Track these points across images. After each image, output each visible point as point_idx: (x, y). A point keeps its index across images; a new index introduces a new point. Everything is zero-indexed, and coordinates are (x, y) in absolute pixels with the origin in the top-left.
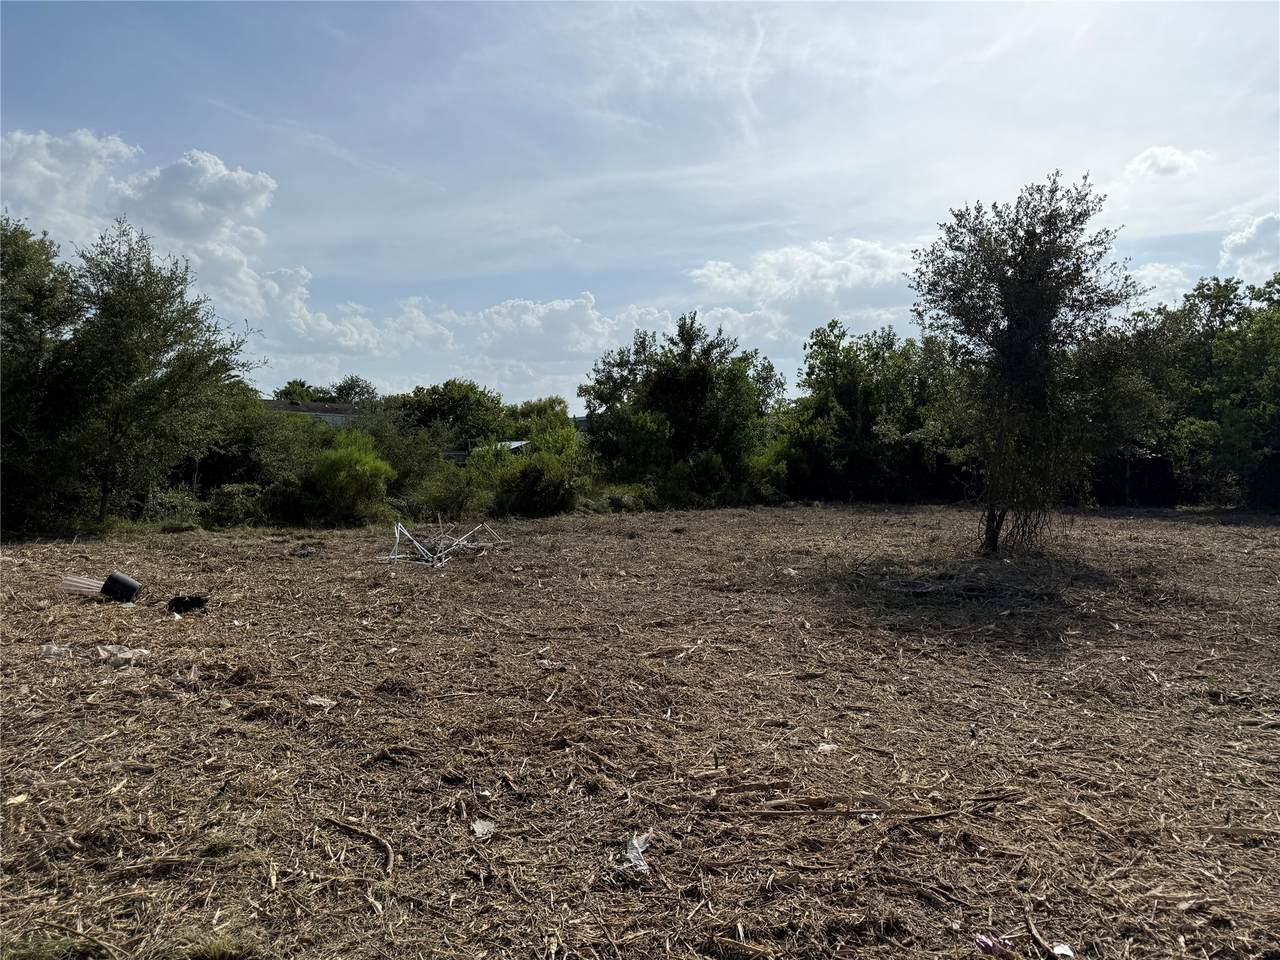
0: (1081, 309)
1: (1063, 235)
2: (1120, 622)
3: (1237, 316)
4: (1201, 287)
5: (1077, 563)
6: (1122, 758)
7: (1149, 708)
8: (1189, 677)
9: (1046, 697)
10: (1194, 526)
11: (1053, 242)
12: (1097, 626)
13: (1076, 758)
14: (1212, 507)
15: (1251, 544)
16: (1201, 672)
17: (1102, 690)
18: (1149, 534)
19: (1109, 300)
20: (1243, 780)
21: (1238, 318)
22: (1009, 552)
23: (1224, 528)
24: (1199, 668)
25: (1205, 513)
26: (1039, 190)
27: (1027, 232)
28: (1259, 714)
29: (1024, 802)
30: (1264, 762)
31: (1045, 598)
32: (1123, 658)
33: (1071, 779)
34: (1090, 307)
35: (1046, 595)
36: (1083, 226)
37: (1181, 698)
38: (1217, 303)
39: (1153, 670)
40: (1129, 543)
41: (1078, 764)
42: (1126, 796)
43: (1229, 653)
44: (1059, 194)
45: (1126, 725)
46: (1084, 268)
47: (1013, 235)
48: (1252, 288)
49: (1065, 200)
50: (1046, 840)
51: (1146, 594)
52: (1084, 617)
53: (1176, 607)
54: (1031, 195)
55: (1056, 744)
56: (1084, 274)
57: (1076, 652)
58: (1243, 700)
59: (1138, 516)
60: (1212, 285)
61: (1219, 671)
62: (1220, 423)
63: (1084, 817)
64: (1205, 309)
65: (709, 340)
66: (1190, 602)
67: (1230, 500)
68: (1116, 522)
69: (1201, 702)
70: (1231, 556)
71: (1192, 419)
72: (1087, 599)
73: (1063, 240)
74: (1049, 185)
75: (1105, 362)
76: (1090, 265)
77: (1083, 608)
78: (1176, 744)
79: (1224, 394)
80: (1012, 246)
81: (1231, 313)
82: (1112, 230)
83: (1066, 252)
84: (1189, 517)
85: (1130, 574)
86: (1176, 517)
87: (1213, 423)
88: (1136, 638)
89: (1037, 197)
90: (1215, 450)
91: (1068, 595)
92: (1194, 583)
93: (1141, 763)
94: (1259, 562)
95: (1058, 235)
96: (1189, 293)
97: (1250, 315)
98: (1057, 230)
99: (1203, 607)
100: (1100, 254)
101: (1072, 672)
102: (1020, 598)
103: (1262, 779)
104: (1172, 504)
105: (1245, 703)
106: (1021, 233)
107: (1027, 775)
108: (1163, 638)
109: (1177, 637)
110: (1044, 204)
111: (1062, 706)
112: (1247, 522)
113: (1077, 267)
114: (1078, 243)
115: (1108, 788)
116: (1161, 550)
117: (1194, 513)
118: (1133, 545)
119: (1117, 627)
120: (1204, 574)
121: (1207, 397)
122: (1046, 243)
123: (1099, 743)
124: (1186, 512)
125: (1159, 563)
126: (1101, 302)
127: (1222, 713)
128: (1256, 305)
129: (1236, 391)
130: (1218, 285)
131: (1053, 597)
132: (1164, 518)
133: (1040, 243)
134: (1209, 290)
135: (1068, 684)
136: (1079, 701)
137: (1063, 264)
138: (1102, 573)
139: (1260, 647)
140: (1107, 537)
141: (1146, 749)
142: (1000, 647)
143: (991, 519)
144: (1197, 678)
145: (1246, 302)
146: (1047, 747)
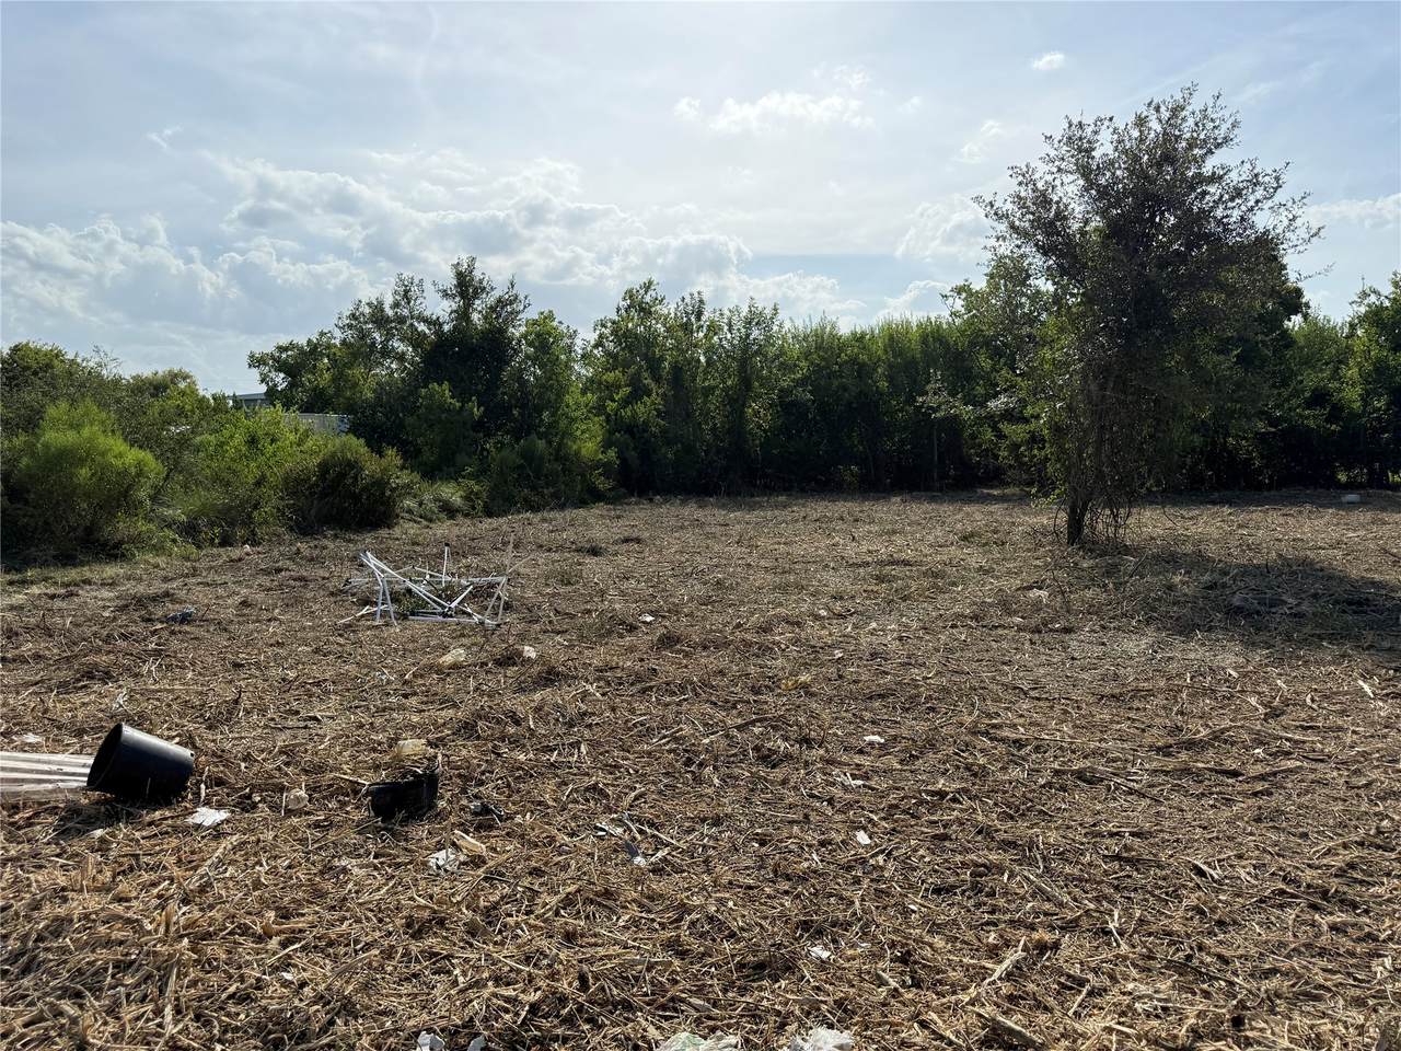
65: (496, 294)
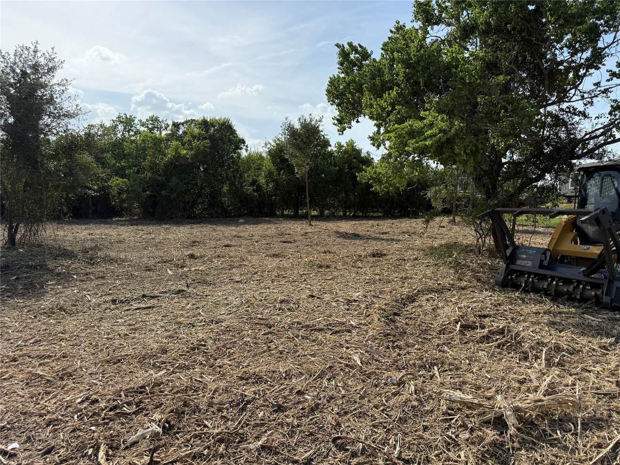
0: (54, 118)
1: (43, 77)
2: (77, 274)
3: (135, 132)
4: (119, 117)
5: (60, 248)
6: (66, 339)
7: (84, 312)
8: (105, 295)
9: (30, 318)
10: (119, 227)
11: (38, 79)
12: (64, 278)
13: (42, 345)
14: (128, 218)
15: (141, 233)
16: (110, 292)
17: (61, 309)
18: (98, 232)
19: (68, 115)
20: (119, 335)
21: (136, 134)
22: (22, 245)
23: (131, 227)
24: (110, 290)
25: (124, 221)
26: (27, 49)
27: (22, 71)
28: (132, 305)
29: (6, 376)
30: (130, 325)
31: (39, 267)
32: (75, 291)
33: (36, 357)
34: (59, 117)
35: (39, 266)
36: (54, 74)
37: (99, 305)
38: (127, 125)
39: (88, 294)
40: (88, 236)
41: (42, 349)
42: (64, 357)
43: (124, 281)
44: (39, 54)
45: (71, 324)
46: (55, 96)
47: (14, 71)
48: (140, 121)
49: (43, 58)
50: (15, 392)
51: (91, 259)
52: (58, 274)
53: (105, 264)
54: (22, 50)
55: (32, 341)
56: (55, 100)
57: (52, 292)
58: (126, 301)
59: (96, 223)
60: (124, 117)
61: (118, 290)
62: (129, 180)
63: (39, 374)
64: (121, 127)
66: (111, 261)
67: (136, 215)
68: (84, 227)
69: (108, 305)
70: (132, 239)
71: (117, 178)
72: (61, 266)
73: (43, 80)
74: (33, 48)
75: (70, 147)
76: (58, 96)
77: (59, 270)
78: (94, 327)
79: (130, 167)
80: (13, 77)
81: (132, 131)
82: (69, 80)
83: (44, 86)
84: (118, 223)
85: (85, 251)
86: (111, 223)
87: (126, 180)
88: (84, 281)
89: (27, 53)
90: (128, 192)
91: (51, 264)
92: (115, 252)
93: (75, 339)
94: (144, 240)
95: (40, 76)
96: (115, 119)
97: (140, 133)
98: (40, 73)
99: (116, 261)
100: (63, 91)
101: (47, 302)
102: (24, 269)
103: (127, 333)
104: (111, 217)
105: (127, 301)
106: (18, 71)
107: (12, 361)
108: (96, 279)
109: (103, 278)
110: (31, 57)
111: (39, 321)
112: (142, 224)
113: (52, 96)
114: (51, 83)
115: (55, 356)
116: (102, 238)
117: (121, 221)
118: (89, 237)
119: (75, 277)
120: (120, 248)
121: (123, 168)
122: (33, 79)
123: (56, 335)
124: (118, 221)
125: (101, 245)
126: (64, 115)
127: (117, 308)
128: (142, 129)
129: (135, 166)
130: (126, 117)
131: (42, 266)
132: (106, 224)
133: (30, 79)
134: (123, 119)
135: (44, 309)
136: (49, 316)
137: (43, 92)
138: (72, 252)
139: (137, 276)
140: (78, 234)
141: (79, 332)
142: (8, 296)
143: (10, 228)
144: (108, 294)
145: (138, 127)
146: (27, 344)
